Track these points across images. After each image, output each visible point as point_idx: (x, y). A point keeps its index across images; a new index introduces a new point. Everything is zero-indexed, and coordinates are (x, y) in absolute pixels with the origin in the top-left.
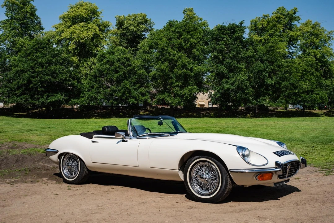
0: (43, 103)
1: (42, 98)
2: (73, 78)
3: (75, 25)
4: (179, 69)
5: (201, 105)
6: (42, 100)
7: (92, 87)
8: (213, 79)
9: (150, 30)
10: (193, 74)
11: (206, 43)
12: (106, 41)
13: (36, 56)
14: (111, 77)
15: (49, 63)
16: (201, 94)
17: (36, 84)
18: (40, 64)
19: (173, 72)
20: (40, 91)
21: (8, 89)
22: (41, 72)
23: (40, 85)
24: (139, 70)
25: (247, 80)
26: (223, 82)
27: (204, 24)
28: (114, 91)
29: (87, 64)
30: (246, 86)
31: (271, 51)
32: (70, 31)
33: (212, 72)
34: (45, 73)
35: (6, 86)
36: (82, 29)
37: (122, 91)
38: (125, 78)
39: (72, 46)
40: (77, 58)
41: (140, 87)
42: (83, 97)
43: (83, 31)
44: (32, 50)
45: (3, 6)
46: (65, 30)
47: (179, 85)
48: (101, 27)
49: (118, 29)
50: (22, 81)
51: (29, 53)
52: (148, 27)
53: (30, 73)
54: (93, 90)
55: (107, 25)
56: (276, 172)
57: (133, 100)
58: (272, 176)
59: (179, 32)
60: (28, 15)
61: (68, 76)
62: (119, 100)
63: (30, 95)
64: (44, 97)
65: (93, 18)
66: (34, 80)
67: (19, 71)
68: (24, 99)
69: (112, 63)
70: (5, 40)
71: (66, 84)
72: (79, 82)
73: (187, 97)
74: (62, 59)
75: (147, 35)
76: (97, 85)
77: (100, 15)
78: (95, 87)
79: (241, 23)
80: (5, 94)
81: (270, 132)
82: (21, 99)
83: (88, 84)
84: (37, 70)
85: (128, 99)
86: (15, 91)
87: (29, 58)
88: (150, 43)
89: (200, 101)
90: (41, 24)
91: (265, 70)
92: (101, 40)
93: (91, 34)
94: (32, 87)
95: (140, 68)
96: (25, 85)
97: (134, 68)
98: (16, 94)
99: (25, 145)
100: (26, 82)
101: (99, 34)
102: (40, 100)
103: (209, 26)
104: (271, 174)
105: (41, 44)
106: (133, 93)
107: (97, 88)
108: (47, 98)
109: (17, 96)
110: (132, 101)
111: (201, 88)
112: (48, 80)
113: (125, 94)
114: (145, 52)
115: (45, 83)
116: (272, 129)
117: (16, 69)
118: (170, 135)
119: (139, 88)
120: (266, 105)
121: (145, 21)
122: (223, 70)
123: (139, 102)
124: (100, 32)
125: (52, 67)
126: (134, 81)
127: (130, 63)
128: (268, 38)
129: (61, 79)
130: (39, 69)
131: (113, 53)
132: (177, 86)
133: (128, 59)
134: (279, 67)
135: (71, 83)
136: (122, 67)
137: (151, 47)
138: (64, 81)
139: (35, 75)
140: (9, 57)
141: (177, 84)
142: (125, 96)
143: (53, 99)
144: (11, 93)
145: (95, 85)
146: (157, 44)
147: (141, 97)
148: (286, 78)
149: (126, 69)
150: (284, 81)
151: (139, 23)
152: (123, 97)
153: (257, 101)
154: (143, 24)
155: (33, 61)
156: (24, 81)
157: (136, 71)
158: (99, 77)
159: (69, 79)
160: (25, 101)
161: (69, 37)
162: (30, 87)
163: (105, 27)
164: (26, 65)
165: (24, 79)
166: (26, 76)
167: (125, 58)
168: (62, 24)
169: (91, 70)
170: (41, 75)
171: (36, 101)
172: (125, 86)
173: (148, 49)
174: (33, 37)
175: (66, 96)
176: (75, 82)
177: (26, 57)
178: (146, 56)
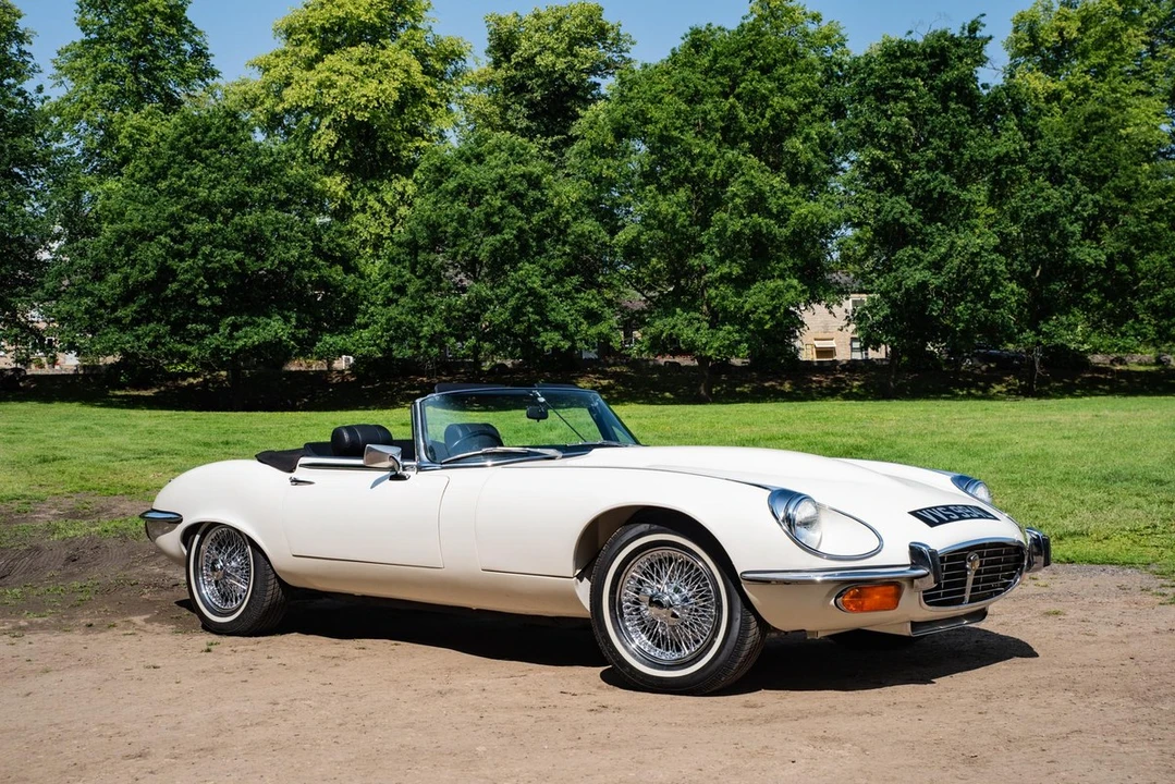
0: (217, 351)
1: (212, 333)
2: (331, 260)
3: (333, 54)
5: (821, 352)
6: (215, 340)
7: (401, 290)
8: (860, 250)
9: (617, 68)
10: (785, 232)
11: (837, 111)
12: (449, 111)
13: (191, 179)
14: (471, 248)
15: (239, 204)
16: (820, 309)
17: (191, 282)
18: (204, 207)
19: (705, 225)
20: (203, 308)
21: (87, 301)
22: (208, 235)
23: (206, 286)
24: (575, 219)
25: (996, 249)
26: (901, 260)
27: (827, 37)
28: (482, 303)
29: (381, 201)
30: (993, 273)
31: (1095, 133)
32: (314, 77)
33: (859, 225)
34: (224, 238)
35: (82, 293)
36: (360, 70)
37: (512, 302)
38: (524, 252)
39: (325, 138)
40: (343, 180)
41: (580, 289)
42: (366, 326)
44: (174, 156)
46: (297, 74)
47: (730, 274)
48: (431, 61)
49: (497, 65)
50: (141, 271)
51: (162, 167)
52: (610, 54)
53: (168, 240)
54: (403, 300)
55: (453, 52)
56: (911, 580)
57: (556, 336)
58: (898, 596)
59: (726, 71)
60: (159, 22)
61: (309, 249)
63: (167, 323)
64: (221, 331)
65: (402, 25)
66: (183, 265)
67: (127, 233)
68: (148, 340)
69: (476, 196)
70: (77, 119)
71: (300, 280)
72: (349, 268)
73: (760, 322)
74: (288, 188)
75: (607, 84)
76: (418, 282)
77: (425, 14)
78: (411, 289)
79: (973, 29)
80: (80, 319)
81: (1050, 450)
82: (138, 338)
83: (386, 276)
84: (192, 228)
85: (538, 334)
86: (114, 309)
87: (163, 185)
88: (617, 115)
89: (820, 337)
90: (207, 57)
91: (1070, 210)
92: (429, 110)
93: (391, 89)
94: (177, 294)
95: (582, 213)
96: (149, 286)
97: (557, 214)
98: (117, 321)
99: (122, 506)
100: (152, 273)
101: (422, 89)
102: (207, 341)
103: (847, 44)
104: (892, 589)
105: (207, 128)
106: (553, 310)
107: (419, 293)
108: (231, 334)
109: (123, 329)
110: (550, 339)
111: (818, 284)
112: (236, 267)
113: (524, 314)
114: (599, 151)
115: (224, 278)
116: (1065, 438)
117: (116, 226)
118: (561, 455)
119: (578, 291)
120: (1073, 346)
121: (597, 32)
122: (902, 214)
123: (579, 345)
124: (428, 78)
125: (250, 219)
126: (558, 263)
127: (543, 194)
128: (1085, 83)
129: (282, 262)
130: (201, 226)
131: (480, 159)
132: (725, 279)
133: (534, 182)
134: (1126, 195)
135: (321, 277)
136: (513, 210)
137: (621, 132)
138: (292, 269)
139: (186, 247)
140: (93, 185)
141: (723, 270)
142: (523, 322)
143: (255, 338)
144: (101, 316)
145: (409, 281)
146: (642, 119)
147: (584, 326)
148: (1158, 237)
149: (528, 221)
150: (1149, 250)
151: (574, 42)
152: (517, 327)
153: (1039, 333)
154: (590, 43)
155: (179, 198)
156: (148, 272)
157: (567, 224)
158: (424, 251)
159: (312, 262)
160: (152, 346)
161: (310, 103)
162: (168, 292)
163: (445, 60)
164: (152, 212)
165: (145, 265)
166: (152, 252)
167: (523, 176)
168: (285, 53)
169: (396, 222)
170: (206, 249)
171: (189, 344)
172: (523, 282)
173: (610, 139)
174: (180, 103)
175: (301, 324)
176: (336, 273)
177: (151, 181)
178: (604, 167)
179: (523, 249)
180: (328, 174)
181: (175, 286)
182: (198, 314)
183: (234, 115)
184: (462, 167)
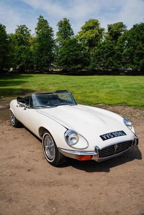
2: (86, 57)
3: (87, 31)
4: (138, 50)
6: (72, 67)
7: (95, 61)
9: (125, 31)
12: (102, 38)
13: (70, 47)
15: (76, 50)
18: (71, 51)
19: (134, 52)
23: (71, 61)
24: (117, 51)
29: (93, 50)
32: (85, 34)
34: (73, 55)
35: (58, 62)
37: (108, 62)
39: (86, 42)
41: (117, 61)
42: (90, 65)
43: (91, 34)
44: (68, 45)
45: (57, 26)
46: (83, 34)
48: (100, 31)
49: (109, 31)
52: (124, 29)
53: (67, 55)
55: (103, 30)
57: (114, 67)
59: (138, 30)
60: (67, 28)
62: (107, 67)
63: (67, 65)
65: (96, 27)
66: (69, 58)
69: (104, 49)
70: (58, 41)
72: (89, 58)
73: (141, 65)
74: (81, 48)
75: (123, 33)
77: (99, 25)
78: (96, 61)
83: (93, 59)
84: (70, 54)
86: (61, 63)
87: (67, 48)
88: (123, 38)
90: (73, 32)
92: (99, 38)
93: (94, 35)
94: (68, 62)
96: (65, 61)
97: (115, 51)
100: (65, 59)
101: (98, 35)
105: (72, 41)
106: (114, 63)
107: (97, 61)
108: (74, 66)
109: (62, 66)
110: (113, 67)
112: (75, 58)
114: (120, 42)
115: (73, 60)
121: (122, 26)
125: (77, 52)
126: (114, 57)
129: (80, 58)
130: (71, 53)
132: (136, 59)
133: (112, 47)
136: (109, 50)
137: (124, 40)
139: (69, 56)
141: (136, 58)
143: (77, 67)
146: (126, 38)
149: (111, 52)
151: (119, 27)
155: (68, 50)
157: (116, 52)
158: (98, 56)
159: (84, 58)
161: (84, 37)
164: (66, 52)
166: (65, 57)
167: (110, 46)
168: (82, 31)
169: (95, 52)
170: (71, 56)
172: (110, 60)
173: (122, 41)
174: (70, 38)
175: (82, 65)
176: (87, 59)
177: (65, 48)
178: (121, 44)
179: (110, 55)
180: (87, 46)
181: (68, 61)
182: (71, 64)
183: (75, 39)
184: (102, 45)
